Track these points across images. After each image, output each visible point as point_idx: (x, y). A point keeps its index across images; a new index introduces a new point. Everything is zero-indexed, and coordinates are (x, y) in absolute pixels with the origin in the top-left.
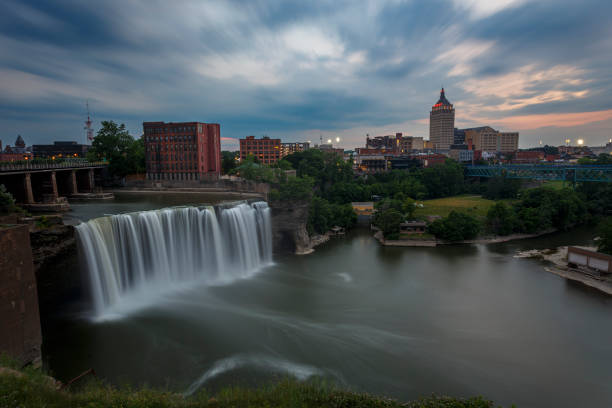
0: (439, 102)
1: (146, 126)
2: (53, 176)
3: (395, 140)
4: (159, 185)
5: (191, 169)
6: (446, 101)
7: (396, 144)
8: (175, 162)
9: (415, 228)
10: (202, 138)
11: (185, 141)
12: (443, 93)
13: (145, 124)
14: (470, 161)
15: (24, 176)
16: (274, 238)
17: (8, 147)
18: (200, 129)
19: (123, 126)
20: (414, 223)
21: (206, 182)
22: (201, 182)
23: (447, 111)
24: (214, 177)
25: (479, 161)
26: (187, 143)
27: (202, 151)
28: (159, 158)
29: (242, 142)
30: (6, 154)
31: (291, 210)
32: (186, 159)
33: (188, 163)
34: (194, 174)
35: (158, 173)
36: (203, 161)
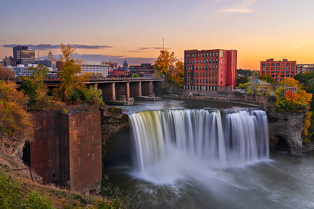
1: (186, 52)
2: (128, 84)
5: (213, 83)
8: (202, 78)
10: (222, 61)
11: (210, 62)
15: (112, 83)
16: (271, 140)
17: (119, 67)
18: (221, 55)
19: (173, 53)
21: (222, 93)
22: (219, 93)
24: (229, 90)
26: (212, 64)
27: (221, 70)
28: (192, 75)
29: (263, 64)
30: (118, 71)
31: (286, 120)
32: (210, 76)
33: (211, 78)
34: (214, 87)
35: (192, 85)
36: (222, 77)
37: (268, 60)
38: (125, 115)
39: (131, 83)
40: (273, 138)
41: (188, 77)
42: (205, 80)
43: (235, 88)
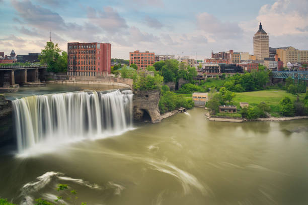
0: (259, 31)
1: (69, 45)
3: (229, 54)
4: (74, 79)
5: (92, 69)
6: (263, 31)
7: (229, 57)
8: (83, 66)
9: (230, 110)
10: (99, 52)
12: (261, 26)
13: (68, 43)
14: (276, 68)
17: (6, 56)
18: (98, 46)
19: (57, 44)
20: (230, 107)
21: (100, 77)
22: (98, 78)
23: (263, 37)
24: (104, 75)
25: (281, 69)
26: (91, 54)
27: (99, 59)
28: (75, 63)
29: (132, 54)
30: (5, 60)
31: (147, 96)
32: (90, 64)
33: (91, 65)
34: (93, 73)
35: (74, 72)
36: (99, 64)
37: (135, 52)
38: (8, 101)
39: (16, 71)
40: (138, 111)
41: (71, 65)
42: (85, 68)
43: (110, 74)
